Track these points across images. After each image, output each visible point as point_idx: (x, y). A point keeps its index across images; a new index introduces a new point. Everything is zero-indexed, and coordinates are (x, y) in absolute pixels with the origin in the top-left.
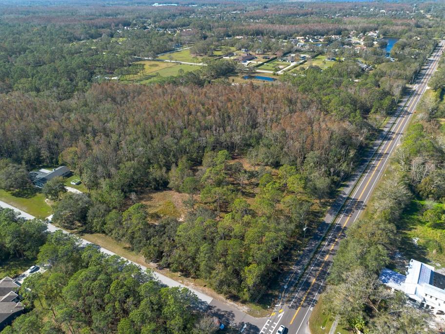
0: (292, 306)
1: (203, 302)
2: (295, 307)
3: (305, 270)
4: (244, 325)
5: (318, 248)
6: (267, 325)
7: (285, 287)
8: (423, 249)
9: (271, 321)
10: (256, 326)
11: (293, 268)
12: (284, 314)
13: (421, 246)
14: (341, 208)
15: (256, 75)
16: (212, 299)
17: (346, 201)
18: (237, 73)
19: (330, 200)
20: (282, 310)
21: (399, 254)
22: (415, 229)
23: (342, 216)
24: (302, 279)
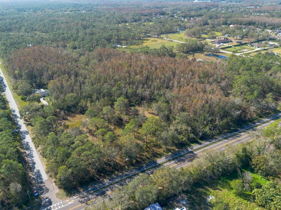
0: (82, 201)
1: (42, 179)
2: (82, 202)
3: (111, 185)
4: (47, 199)
5: (133, 175)
6: (57, 205)
7: (89, 189)
8: (210, 206)
9: (62, 203)
10: (52, 202)
11: (105, 181)
12: (72, 203)
13: (211, 203)
14: (178, 157)
15: (218, 54)
16: (47, 179)
17: (187, 154)
18: (204, 51)
19: (177, 150)
20: (73, 201)
21: (186, 201)
22: (220, 190)
23: (173, 162)
24: (103, 189)
